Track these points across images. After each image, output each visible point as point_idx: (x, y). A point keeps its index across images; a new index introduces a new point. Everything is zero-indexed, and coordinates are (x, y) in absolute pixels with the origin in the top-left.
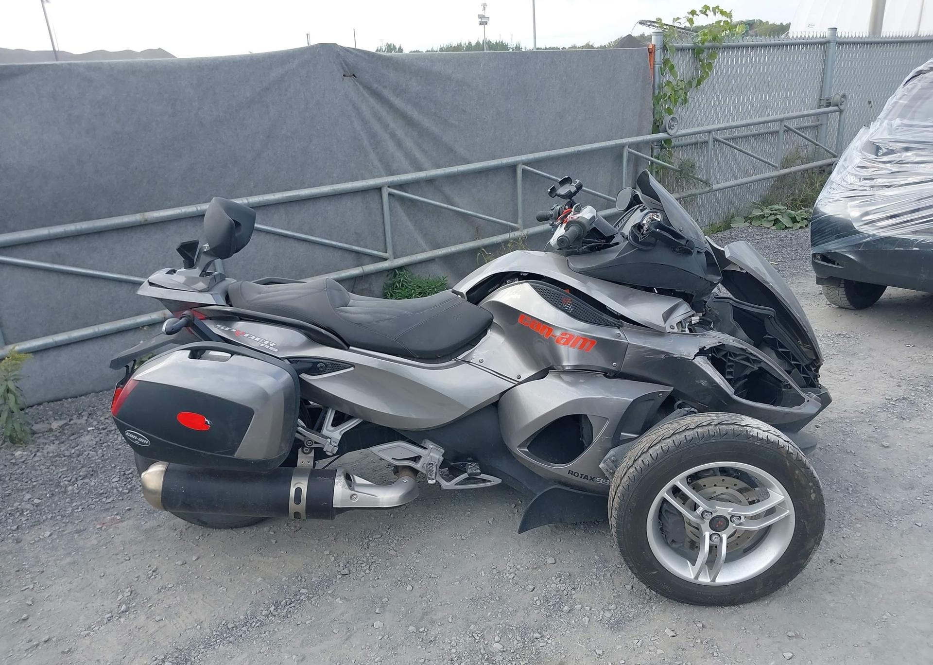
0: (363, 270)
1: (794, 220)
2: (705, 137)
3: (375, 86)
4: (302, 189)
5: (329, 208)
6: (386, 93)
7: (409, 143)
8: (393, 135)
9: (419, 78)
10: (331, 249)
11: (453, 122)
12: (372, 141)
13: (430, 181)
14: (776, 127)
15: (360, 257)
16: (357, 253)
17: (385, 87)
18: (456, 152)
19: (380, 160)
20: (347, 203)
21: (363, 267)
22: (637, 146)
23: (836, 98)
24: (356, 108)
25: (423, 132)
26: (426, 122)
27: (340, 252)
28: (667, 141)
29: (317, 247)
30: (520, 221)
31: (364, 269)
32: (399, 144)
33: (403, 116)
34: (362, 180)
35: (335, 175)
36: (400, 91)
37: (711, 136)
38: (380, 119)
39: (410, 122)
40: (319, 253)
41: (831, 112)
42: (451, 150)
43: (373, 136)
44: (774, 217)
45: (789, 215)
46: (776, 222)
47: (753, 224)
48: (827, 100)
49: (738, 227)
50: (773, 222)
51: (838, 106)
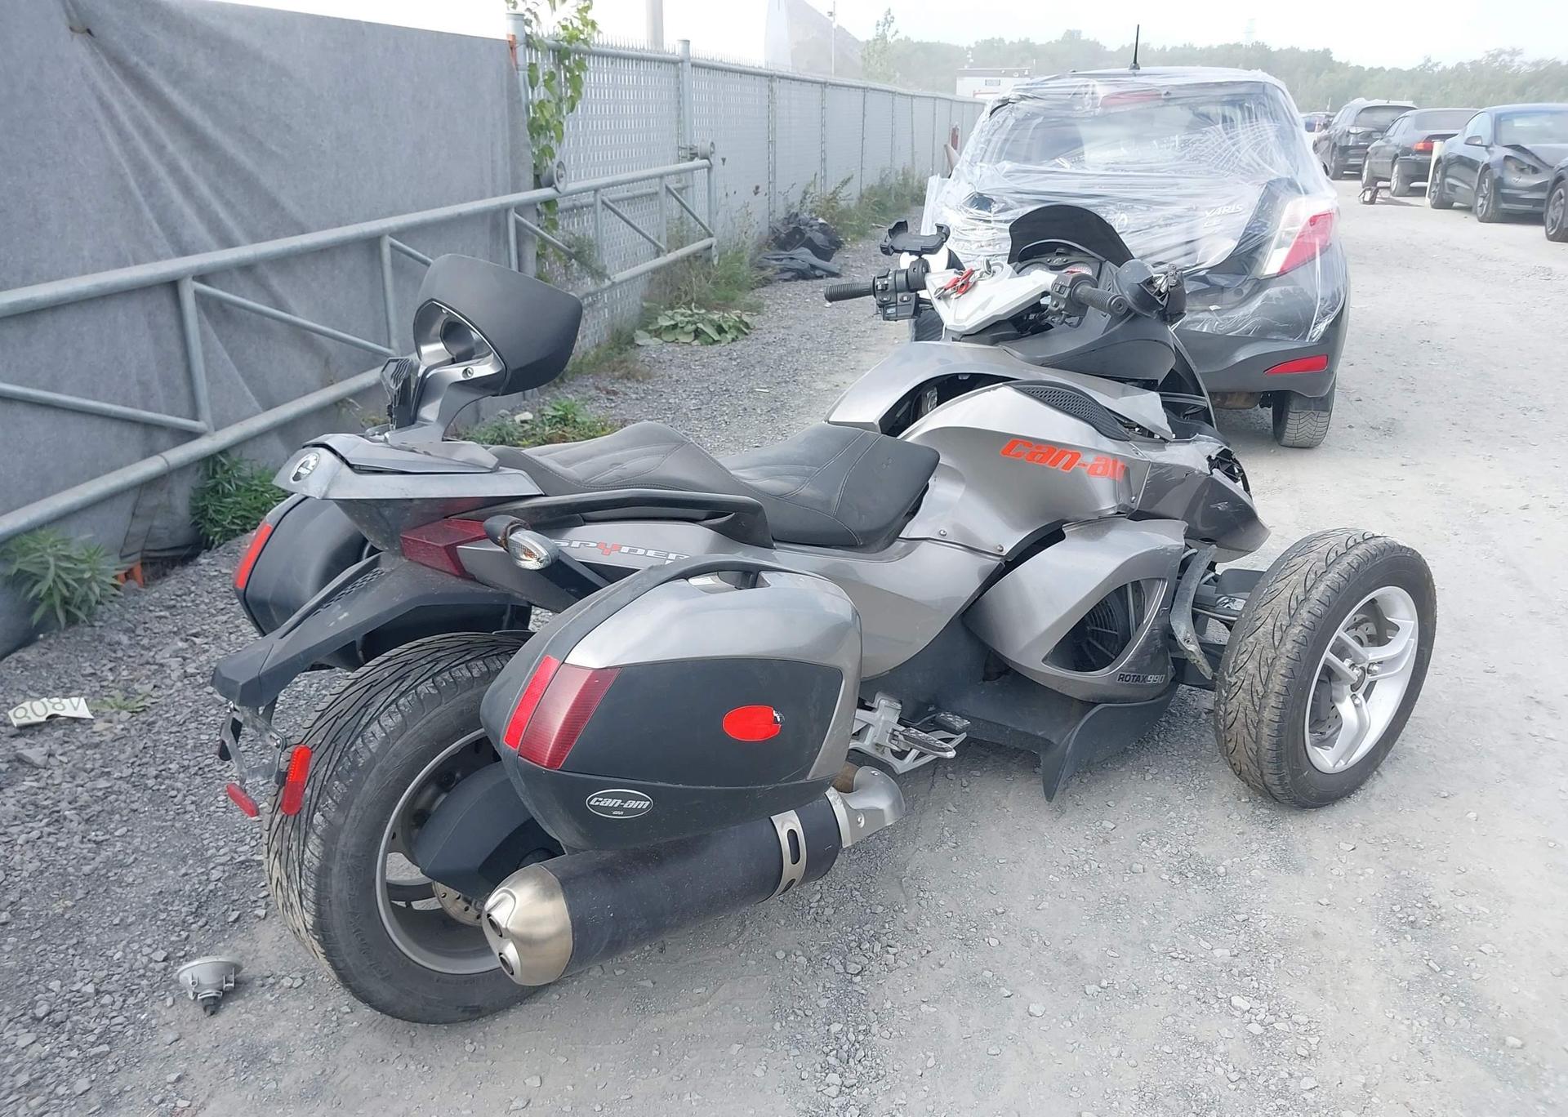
0: (168, 463)
1: (720, 330)
2: (587, 198)
3: (134, 59)
4: (26, 286)
5: (85, 329)
6: (155, 76)
7: (203, 189)
8: (174, 170)
9: (209, 51)
10: (98, 422)
11: (274, 148)
12: (141, 179)
13: (247, 268)
14: (654, 186)
15: (153, 435)
16: (148, 425)
17: (151, 64)
18: (283, 209)
19: (160, 223)
20: (119, 314)
21: (164, 454)
22: (521, 208)
23: (702, 146)
24: (106, 107)
25: (226, 167)
26: (230, 145)
27: (115, 428)
28: (549, 203)
29: (70, 419)
30: (394, 343)
31: (169, 460)
32: (187, 189)
33: (187, 128)
34: (135, 264)
35: (86, 253)
36: (180, 78)
37: (598, 196)
38: (147, 133)
39: (200, 143)
40: (78, 432)
41: (697, 169)
42: (274, 204)
43: (142, 168)
44: (694, 327)
45: (711, 322)
46: (698, 333)
47: (665, 339)
48: (691, 149)
49: (648, 346)
50: (693, 334)
51: (708, 159)
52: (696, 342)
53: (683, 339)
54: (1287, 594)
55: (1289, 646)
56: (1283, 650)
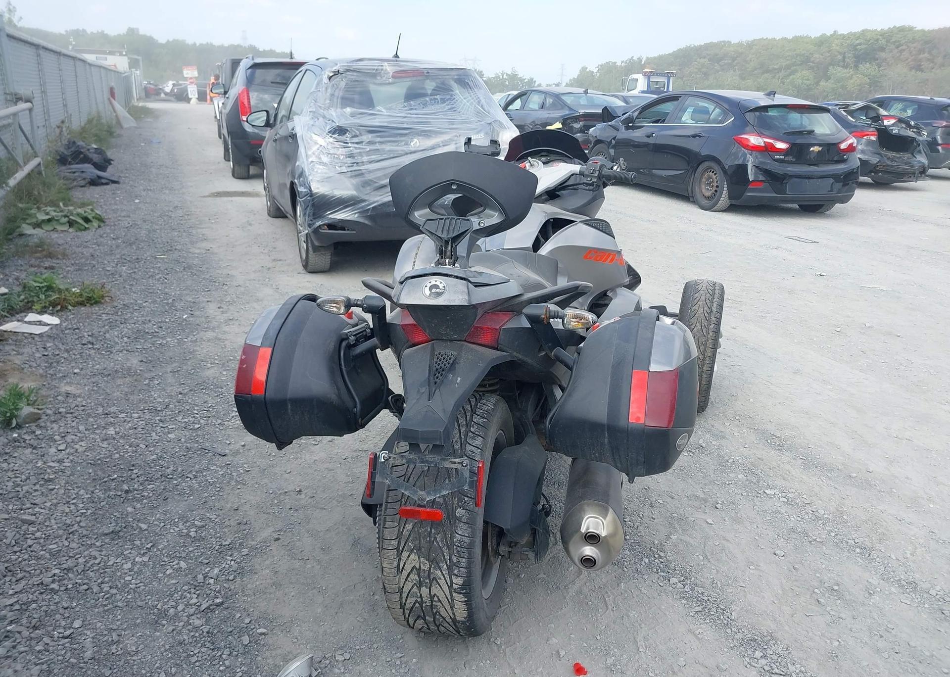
23: (25, 92)
44: (66, 219)
45: (78, 215)
46: (71, 224)
47: (47, 229)
48: (15, 95)
49: (33, 235)
50: (68, 224)
51: (31, 102)
52: (71, 230)
53: (59, 228)
54: (701, 310)
55: (711, 334)
56: (709, 336)
